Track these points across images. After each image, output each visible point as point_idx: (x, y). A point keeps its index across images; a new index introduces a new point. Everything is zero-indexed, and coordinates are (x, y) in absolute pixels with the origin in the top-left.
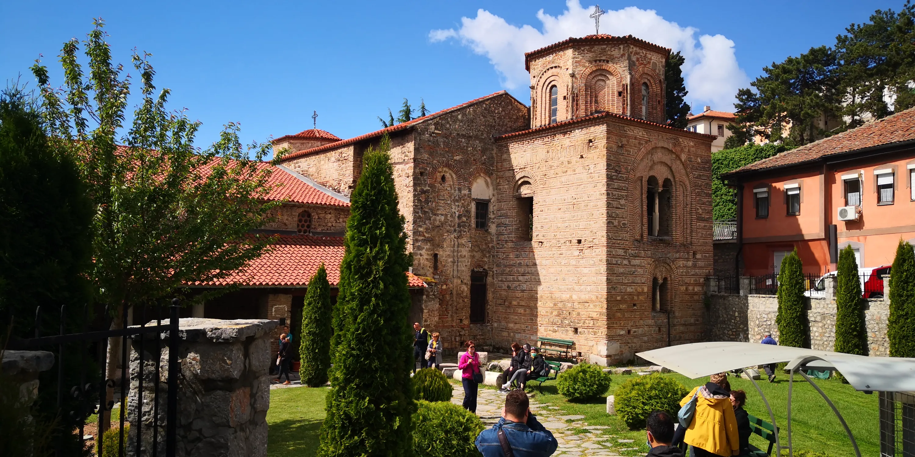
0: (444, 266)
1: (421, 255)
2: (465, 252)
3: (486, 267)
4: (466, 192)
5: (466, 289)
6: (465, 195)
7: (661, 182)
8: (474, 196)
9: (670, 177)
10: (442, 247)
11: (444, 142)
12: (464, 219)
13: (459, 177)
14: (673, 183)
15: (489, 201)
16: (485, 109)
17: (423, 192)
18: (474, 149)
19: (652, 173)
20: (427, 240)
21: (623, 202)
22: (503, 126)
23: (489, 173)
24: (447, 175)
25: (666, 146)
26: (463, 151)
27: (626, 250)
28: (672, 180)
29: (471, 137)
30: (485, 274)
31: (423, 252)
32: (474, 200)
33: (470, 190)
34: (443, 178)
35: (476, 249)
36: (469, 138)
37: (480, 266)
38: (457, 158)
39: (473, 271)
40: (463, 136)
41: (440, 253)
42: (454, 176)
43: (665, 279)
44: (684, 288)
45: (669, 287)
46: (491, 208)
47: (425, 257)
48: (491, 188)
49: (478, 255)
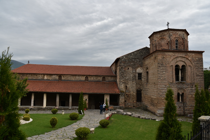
0: (129, 89)
1: (122, 86)
2: (134, 85)
3: (141, 89)
4: (135, 71)
5: (135, 94)
6: (134, 72)
7: (181, 66)
8: (137, 72)
9: (184, 64)
10: (128, 84)
11: (128, 60)
12: (134, 78)
13: (132, 68)
14: (186, 66)
15: (142, 73)
16: (140, 52)
17: (122, 72)
18: (137, 61)
19: (176, 64)
20: (123, 83)
21: (164, 72)
22: (145, 55)
23: (141, 66)
24: (129, 68)
25: (182, 56)
26: (133, 62)
27: (166, 86)
28: (186, 65)
29: (136, 59)
30: (141, 90)
31: (122, 85)
32: (137, 73)
33: (136, 71)
34: (128, 69)
35: (138, 84)
36: (135, 59)
37: (139, 88)
38: (132, 64)
39: (137, 90)
40: (133, 59)
41: (128, 85)
42: (131, 68)
43: (183, 94)
44: (191, 96)
45: (184, 95)
46: (142, 75)
47: (123, 86)
48: (142, 70)
49: (139, 86)
